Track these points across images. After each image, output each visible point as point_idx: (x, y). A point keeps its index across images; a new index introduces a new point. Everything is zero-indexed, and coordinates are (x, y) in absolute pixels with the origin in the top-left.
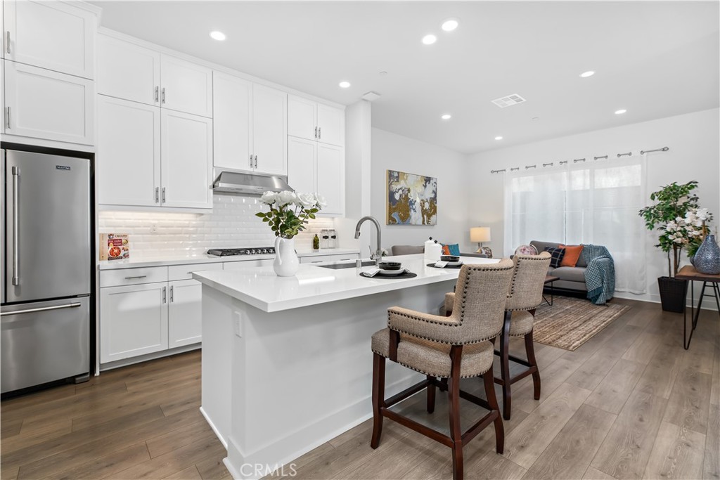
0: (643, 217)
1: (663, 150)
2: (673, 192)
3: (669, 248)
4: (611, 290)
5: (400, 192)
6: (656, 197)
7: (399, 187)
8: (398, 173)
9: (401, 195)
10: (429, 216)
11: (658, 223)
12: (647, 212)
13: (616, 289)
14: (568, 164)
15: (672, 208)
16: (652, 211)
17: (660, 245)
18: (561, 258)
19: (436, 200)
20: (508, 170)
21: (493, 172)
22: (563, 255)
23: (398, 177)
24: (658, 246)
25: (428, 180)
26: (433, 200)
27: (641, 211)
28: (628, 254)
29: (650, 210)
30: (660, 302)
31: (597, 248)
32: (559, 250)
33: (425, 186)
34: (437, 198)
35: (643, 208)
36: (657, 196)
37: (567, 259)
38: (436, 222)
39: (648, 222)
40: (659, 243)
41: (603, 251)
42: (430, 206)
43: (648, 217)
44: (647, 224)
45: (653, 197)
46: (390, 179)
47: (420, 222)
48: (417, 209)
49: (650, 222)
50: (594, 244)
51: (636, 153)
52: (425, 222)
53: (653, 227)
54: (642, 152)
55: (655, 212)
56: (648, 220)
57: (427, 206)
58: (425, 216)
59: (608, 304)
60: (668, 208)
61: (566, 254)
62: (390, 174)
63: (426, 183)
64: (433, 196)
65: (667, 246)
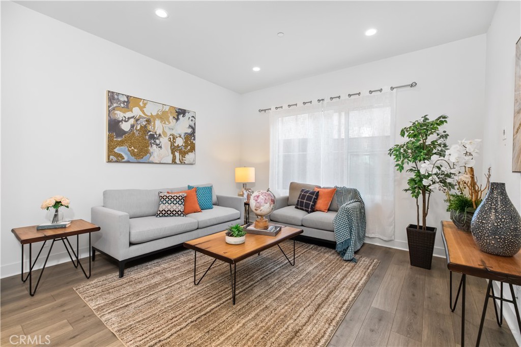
0: (393, 157)
1: (411, 86)
2: (422, 128)
3: (418, 194)
4: (361, 237)
5: (132, 121)
6: (406, 134)
7: (128, 115)
8: (128, 97)
9: (132, 126)
10: (183, 154)
11: (408, 163)
12: (397, 151)
13: (367, 235)
14: (325, 102)
15: (422, 147)
16: (402, 151)
17: (409, 190)
18: (315, 202)
19: (194, 136)
20: (273, 108)
21: (260, 111)
22: (317, 199)
23: (128, 102)
24: (406, 190)
25: (182, 112)
26: (190, 137)
27: (390, 150)
28: (378, 198)
29: (400, 149)
30: (408, 250)
31: (349, 191)
32: (313, 193)
33: (177, 119)
34: (197, 134)
35: (392, 146)
36: (407, 131)
37: (320, 203)
38: (194, 160)
39: (398, 162)
40: (408, 187)
41: (355, 195)
42: (186, 142)
43: (398, 157)
44: (397, 165)
45: (403, 134)
46: (112, 103)
47: (169, 159)
48: (163, 145)
49: (400, 162)
50: (348, 187)
51: (386, 89)
52: (177, 161)
53: (403, 168)
54: (392, 88)
55: (405, 151)
56: (397, 161)
57: (180, 142)
58: (177, 154)
59: (357, 257)
60: (418, 147)
61: (319, 197)
62: (112, 97)
63: (178, 116)
64: (190, 131)
65: (417, 190)
